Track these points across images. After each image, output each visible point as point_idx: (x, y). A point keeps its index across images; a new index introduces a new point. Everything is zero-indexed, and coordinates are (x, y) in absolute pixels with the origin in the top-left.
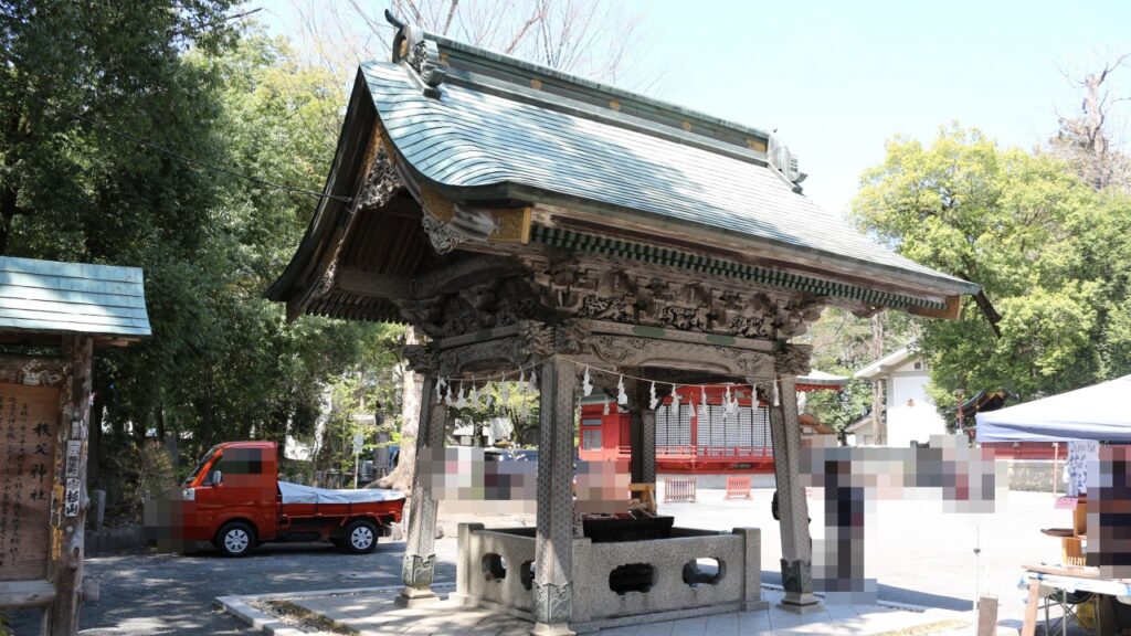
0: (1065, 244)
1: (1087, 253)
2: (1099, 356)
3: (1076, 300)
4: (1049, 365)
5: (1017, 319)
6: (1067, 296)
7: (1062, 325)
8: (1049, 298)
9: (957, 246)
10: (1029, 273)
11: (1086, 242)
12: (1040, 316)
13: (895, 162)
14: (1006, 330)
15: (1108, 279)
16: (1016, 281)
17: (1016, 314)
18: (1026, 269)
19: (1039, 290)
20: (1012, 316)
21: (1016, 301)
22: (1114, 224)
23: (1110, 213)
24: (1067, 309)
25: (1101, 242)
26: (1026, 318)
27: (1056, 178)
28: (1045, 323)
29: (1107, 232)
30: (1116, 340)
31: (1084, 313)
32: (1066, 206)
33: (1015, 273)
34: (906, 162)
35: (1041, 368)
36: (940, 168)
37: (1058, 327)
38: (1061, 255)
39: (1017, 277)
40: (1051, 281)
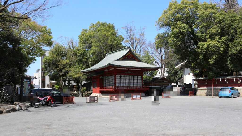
0: (216, 26)
1: (223, 29)
2: (227, 58)
3: (219, 42)
4: (212, 61)
5: (203, 48)
6: (216, 41)
7: (214, 49)
8: (211, 42)
9: (186, 29)
10: (206, 35)
11: (222, 25)
12: (209, 47)
13: (170, 7)
14: (200, 51)
15: (229, 36)
16: (203, 38)
17: (203, 47)
18: (205, 34)
19: (209, 40)
20: (202, 47)
21: (203, 43)
22: (230, 20)
23: (229, 17)
24: (216, 44)
25: (226, 25)
26: (205, 48)
27: (214, 8)
28: (210, 49)
29: (228, 22)
30: (231, 53)
31: (222, 46)
32: (216, 16)
33: (203, 35)
34: (173, 7)
35: (210, 62)
36: (181, 8)
37: (213, 50)
38: (214, 30)
39: (203, 37)
40: (212, 37)
